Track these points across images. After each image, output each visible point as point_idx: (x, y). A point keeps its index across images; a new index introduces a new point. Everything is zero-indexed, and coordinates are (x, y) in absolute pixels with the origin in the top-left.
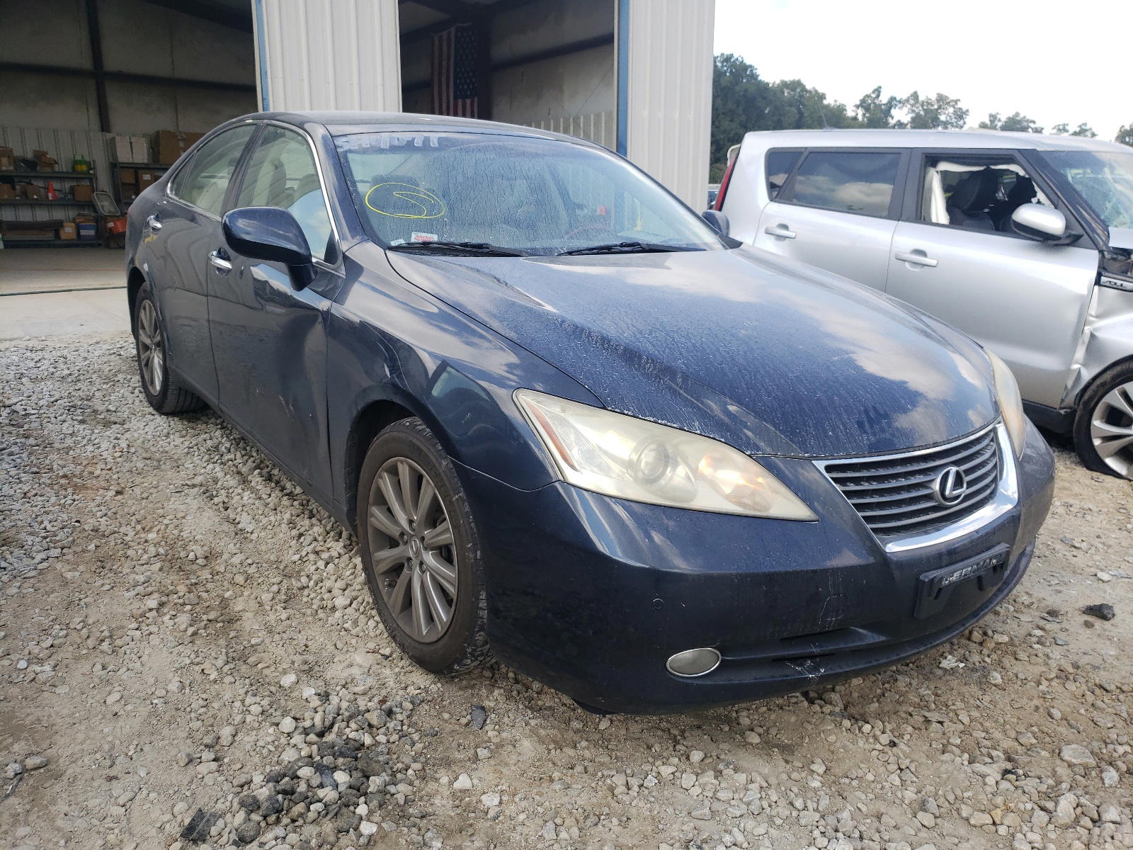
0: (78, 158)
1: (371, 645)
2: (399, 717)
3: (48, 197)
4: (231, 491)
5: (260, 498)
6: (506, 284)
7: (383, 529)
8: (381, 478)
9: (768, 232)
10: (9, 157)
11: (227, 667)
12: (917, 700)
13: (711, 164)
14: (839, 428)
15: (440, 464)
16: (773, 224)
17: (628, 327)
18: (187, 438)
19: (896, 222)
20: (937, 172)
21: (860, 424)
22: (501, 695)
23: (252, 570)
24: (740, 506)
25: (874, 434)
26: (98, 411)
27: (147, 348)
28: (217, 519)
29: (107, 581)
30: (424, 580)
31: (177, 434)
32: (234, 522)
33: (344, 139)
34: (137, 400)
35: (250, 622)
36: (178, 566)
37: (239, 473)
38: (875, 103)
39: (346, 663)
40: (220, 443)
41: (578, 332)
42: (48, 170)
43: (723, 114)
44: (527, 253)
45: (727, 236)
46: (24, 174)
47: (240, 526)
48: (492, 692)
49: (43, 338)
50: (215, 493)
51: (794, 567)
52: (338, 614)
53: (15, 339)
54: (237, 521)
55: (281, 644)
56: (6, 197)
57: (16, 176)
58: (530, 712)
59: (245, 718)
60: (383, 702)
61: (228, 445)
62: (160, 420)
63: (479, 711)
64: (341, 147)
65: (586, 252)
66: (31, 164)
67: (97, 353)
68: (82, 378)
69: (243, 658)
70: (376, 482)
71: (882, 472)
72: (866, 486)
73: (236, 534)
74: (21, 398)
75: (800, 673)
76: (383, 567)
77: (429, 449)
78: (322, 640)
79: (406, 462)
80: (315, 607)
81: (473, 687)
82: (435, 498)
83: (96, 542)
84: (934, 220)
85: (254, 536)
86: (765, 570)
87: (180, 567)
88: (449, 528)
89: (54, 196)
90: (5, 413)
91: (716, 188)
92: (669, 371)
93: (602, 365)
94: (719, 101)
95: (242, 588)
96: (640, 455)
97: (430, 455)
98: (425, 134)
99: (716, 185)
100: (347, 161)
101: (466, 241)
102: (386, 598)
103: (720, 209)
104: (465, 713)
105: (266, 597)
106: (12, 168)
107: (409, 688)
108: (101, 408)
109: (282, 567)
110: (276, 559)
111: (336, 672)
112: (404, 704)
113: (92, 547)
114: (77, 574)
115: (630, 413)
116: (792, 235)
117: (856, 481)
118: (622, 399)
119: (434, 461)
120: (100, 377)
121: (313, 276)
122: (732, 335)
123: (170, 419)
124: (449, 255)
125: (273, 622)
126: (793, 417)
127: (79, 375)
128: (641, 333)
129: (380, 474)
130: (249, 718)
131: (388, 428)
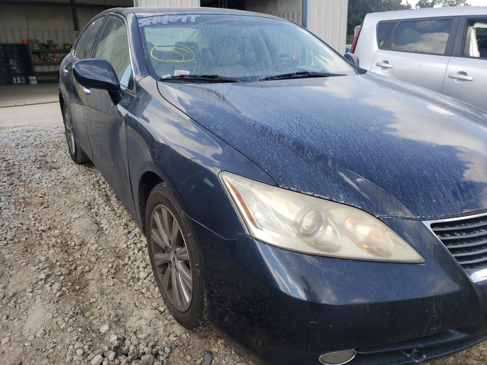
0: (66, 43)
1: (155, 304)
2: (161, 358)
3: (54, 60)
4: (100, 206)
5: (114, 210)
6: (224, 99)
7: (157, 242)
8: (155, 214)
9: (378, 65)
10: (37, 43)
11: (71, 320)
12: (478, 355)
13: (347, 35)
14: (440, 197)
15: (181, 213)
16: (380, 61)
17: (297, 127)
18: (86, 176)
19: (450, 57)
20: (474, 29)
21: (454, 193)
22: (222, 344)
23: (100, 254)
24: (372, 254)
25: (464, 200)
26: (48, 162)
27: (69, 132)
28: (90, 222)
29: (25, 261)
30: (177, 276)
31: (82, 174)
32: (98, 224)
33: (143, 20)
34: (67, 156)
35: (93, 288)
36: (65, 250)
37: (107, 195)
38: (426, 3)
39: (139, 316)
40: (100, 179)
41: (264, 131)
42: (54, 48)
43: (353, 12)
44: (241, 80)
45: (358, 67)
46: (44, 51)
47: (101, 226)
48: (217, 342)
49: (36, 125)
50: (93, 207)
51: (410, 297)
52: (140, 283)
53: (24, 126)
54: (100, 223)
55: (106, 302)
56: (37, 61)
57: (41, 52)
58: (238, 357)
59: (73, 358)
60: (153, 347)
61: (103, 180)
62: (75, 167)
63: (208, 354)
64: (141, 24)
65: (276, 78)
66: (47, 46)
67: (55, 133)
68: (45, 145)
69: (83, 313)
70: (153, 216)
71: (470, 226)
72: (458, 236)
73: (98, 231)
74: (13, 156)
75: (409, 359)
76: (158, 263)
77: (175, 203)
78: (128, 300)
79: (165, 208)
80: (129, 278)
81: (206, 337)
82: (179, 232)
83: (26, 236)
84: (471, 55)
85: (107, 232)
86: (388, 300)
87: (66, 251)
88: (187, 251)
89: (57, 60)
90: (4, 164)
91: (350, 46)
92: (323, 157)
93: (278, 155)
94: (351, 6)
95: (94, 264)
96: (303, 218)
97: (175, 207)
98: (189, 16)
99: (349, 45)
100: (143, 32)
101: (206, 74)
102: (161, 280)
103: (353, 52)
104: (200, 356)
105: (105, 271)
106: (38, 48)
107: (170, 336)
108: (50, 161)
109: (117, 251)
110: (115, 246)
111: (132, 323)
112: (165, 348)
113: (24, 239)
114: (12, 255)
115: (295, 189)
116: (391, 66)
117: (451, 233)
118: (290, 179)
119: (178, 210)
120: (53, 144)
121: (122, 96)
122: (365, 130)
123: (80, 166)
124: (196, 83)
125: (105, 287)
126: (408, 190)
127: (44, 144)
128: (305, 131)
129: (154, 212)
130: (75, 358)
131: (156, 188)
